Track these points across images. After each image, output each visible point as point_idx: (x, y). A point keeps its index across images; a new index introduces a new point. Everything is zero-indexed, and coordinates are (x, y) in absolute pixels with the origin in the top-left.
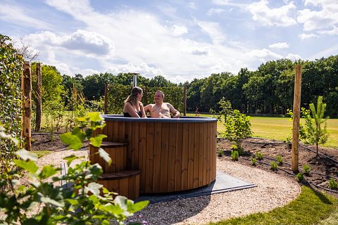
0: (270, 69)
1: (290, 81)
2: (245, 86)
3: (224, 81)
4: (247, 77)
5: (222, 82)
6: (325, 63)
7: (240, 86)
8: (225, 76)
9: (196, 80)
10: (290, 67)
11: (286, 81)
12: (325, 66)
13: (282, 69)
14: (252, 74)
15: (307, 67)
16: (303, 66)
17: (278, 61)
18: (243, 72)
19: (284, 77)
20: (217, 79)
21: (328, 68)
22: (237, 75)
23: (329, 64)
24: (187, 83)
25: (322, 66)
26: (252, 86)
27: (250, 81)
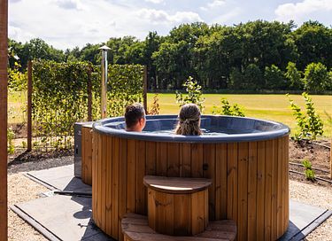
0: (184, 34)
1: (207, 50)
2: (155, 54)
3: (128, 48)
4: (156, 44)
5: (125, 50)
6: (245, 30)
7: (148, 55)
8: (128, 41)
9: (89, 46)
10: (207, 32)
11: (203, 49)
12: (243, 33)
13: (198, 34)
14: (163, 40)
15: (225, 33)
16: (222, 32)
17: (193, 24)
18: (152, 36)
19: (200, 45)
20: (118, 45)
21: (247, 35)
22: (144, 40)
23: (248, 31)
24: (77, 49)
25: (242, 33)
26: (164, 55)
27: (161, 49)
